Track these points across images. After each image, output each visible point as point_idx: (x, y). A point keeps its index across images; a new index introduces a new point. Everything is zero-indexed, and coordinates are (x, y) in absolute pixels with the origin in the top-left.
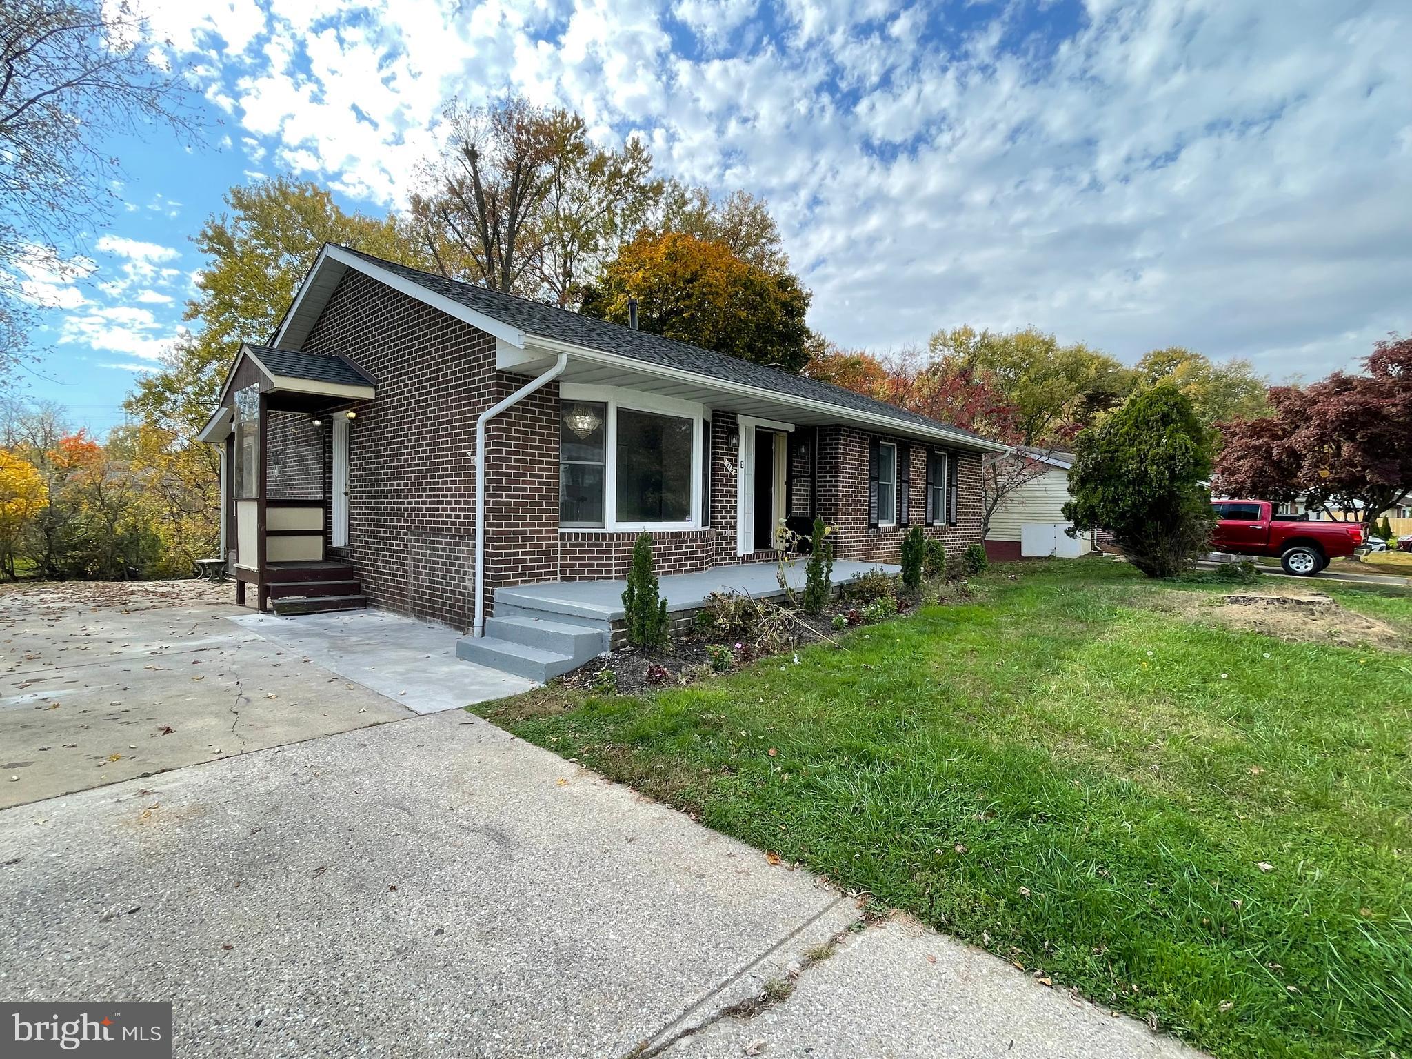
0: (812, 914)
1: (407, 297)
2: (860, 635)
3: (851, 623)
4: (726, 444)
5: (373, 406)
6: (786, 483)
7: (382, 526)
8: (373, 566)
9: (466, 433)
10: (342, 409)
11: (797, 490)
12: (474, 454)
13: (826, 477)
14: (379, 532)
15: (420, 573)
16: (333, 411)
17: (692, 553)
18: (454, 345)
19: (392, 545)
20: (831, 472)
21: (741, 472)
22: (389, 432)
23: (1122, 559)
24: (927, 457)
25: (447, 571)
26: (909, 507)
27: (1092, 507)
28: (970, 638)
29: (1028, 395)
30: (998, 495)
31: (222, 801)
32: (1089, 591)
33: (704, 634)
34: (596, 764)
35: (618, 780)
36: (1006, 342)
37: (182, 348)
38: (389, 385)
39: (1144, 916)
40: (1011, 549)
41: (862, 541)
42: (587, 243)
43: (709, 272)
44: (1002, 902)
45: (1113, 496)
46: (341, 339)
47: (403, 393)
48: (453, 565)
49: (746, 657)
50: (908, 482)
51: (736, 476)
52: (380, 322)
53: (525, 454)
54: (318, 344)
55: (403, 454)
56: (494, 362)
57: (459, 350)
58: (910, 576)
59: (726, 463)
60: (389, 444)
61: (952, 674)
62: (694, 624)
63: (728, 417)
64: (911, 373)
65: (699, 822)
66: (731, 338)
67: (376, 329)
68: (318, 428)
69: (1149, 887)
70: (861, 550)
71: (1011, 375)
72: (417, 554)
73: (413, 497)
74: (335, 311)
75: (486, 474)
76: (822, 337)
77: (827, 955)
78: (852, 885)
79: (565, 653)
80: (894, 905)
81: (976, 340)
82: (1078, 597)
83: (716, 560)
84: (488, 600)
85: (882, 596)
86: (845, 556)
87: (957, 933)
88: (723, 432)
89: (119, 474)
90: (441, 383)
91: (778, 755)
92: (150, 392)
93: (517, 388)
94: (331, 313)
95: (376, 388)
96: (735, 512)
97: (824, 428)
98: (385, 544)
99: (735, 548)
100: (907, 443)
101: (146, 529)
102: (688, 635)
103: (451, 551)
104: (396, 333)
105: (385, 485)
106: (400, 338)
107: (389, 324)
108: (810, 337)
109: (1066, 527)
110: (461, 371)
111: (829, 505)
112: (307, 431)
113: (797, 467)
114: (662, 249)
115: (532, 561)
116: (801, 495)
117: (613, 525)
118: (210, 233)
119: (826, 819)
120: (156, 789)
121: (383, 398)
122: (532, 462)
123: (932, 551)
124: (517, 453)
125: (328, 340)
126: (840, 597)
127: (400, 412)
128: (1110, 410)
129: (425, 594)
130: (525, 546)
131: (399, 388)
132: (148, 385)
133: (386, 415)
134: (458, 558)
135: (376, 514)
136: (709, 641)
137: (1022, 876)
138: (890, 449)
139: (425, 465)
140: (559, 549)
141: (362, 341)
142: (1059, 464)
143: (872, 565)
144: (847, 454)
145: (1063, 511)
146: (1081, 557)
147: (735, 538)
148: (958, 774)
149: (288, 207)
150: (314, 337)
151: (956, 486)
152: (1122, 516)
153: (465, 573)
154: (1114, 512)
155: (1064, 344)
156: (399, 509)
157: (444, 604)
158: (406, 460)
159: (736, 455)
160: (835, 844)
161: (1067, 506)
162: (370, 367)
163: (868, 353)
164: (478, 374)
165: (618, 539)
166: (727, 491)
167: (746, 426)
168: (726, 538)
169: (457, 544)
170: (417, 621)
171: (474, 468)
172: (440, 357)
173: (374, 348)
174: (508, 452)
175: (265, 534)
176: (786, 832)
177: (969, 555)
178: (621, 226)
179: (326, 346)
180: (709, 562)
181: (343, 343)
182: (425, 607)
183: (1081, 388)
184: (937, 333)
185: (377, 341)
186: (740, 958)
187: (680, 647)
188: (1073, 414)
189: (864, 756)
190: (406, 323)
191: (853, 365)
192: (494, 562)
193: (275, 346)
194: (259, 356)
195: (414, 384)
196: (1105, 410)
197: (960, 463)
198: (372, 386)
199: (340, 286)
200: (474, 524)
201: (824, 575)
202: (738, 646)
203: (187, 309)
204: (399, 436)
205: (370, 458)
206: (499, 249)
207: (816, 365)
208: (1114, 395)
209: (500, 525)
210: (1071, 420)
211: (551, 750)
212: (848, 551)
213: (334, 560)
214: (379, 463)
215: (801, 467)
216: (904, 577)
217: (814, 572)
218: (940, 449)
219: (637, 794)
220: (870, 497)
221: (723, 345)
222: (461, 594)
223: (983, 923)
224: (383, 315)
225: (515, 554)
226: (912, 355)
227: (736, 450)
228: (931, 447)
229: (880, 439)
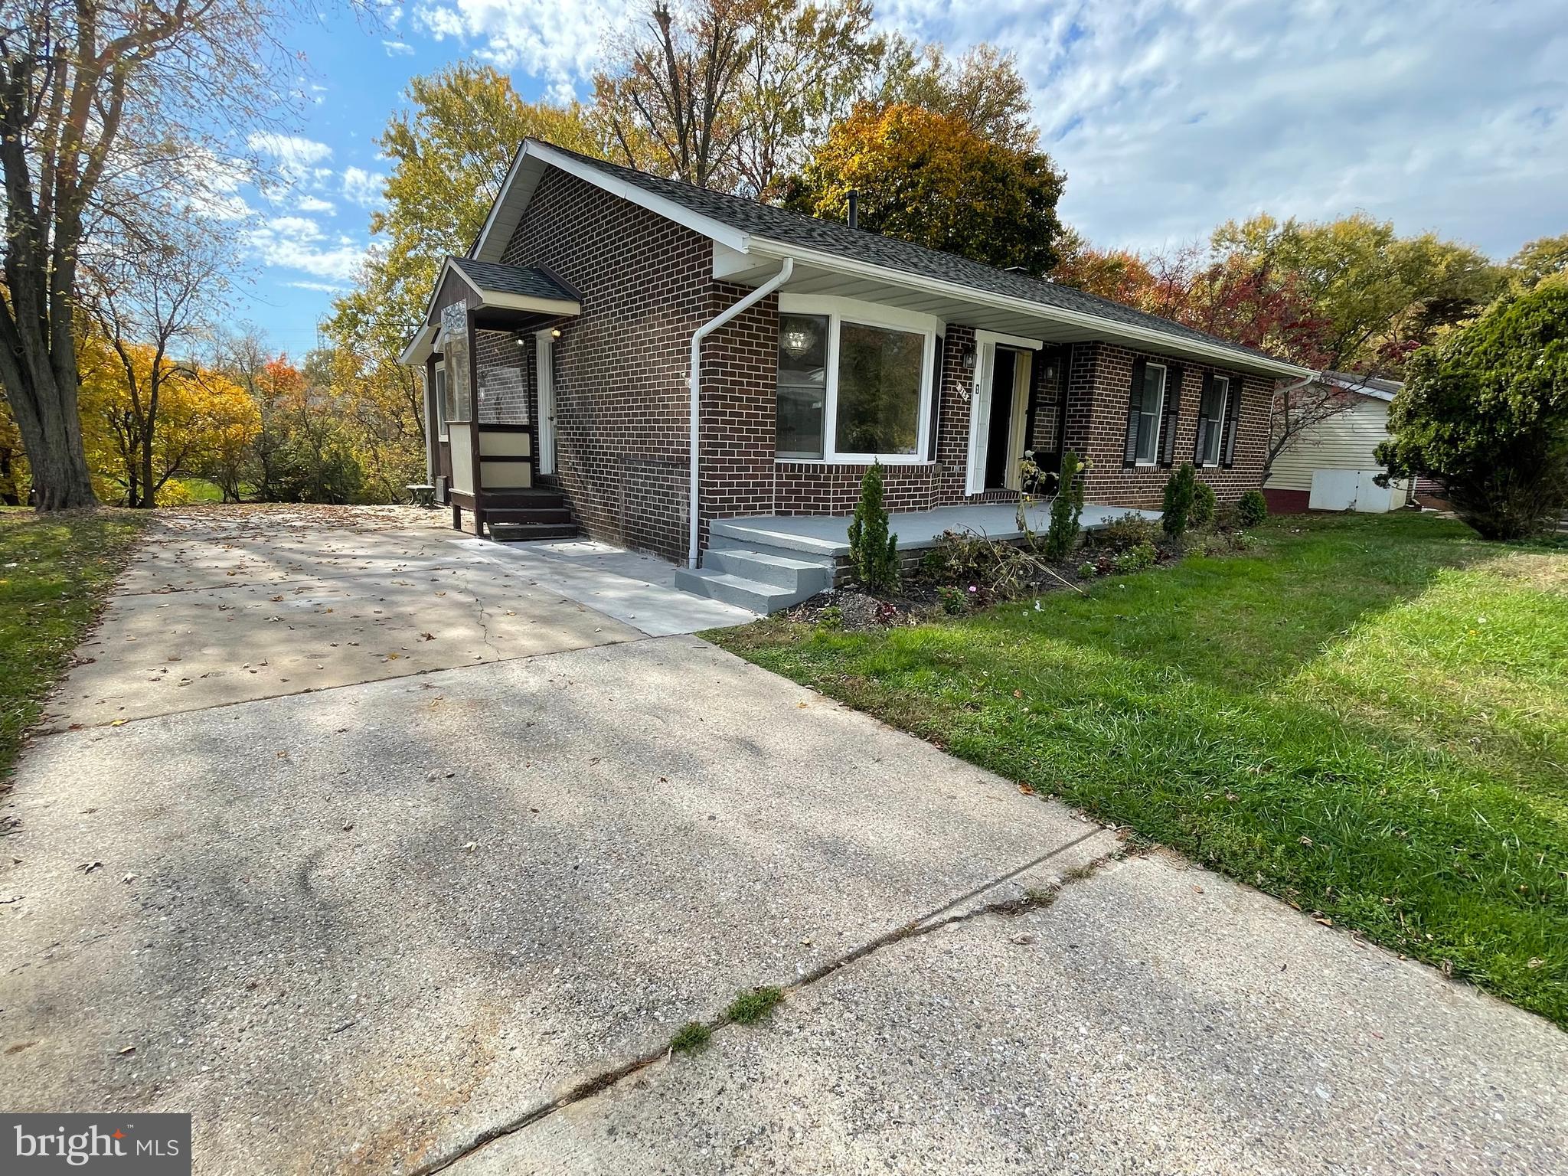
0: (1070, 840)
1: (614, 196)
2: (1111, 585)
3: (1100, 572)
4: (961, 364)
5: (578, 324)
6: (1027, 412)
7: (591, 453)
8: (582, 494)
9: (680, 352)
10: (546, 327)
11: (1039, 421)
12: (688, 375)
13: (1076, 405)
14: (588, 459)
15: (631, 503)
16: (536, 330)
17: (915, 490)
18: (666, 252)
19: (602, 472)
20: (1083, 399)
21: (976, 398)
22: (596, 352)
23: (1450, 515)
24: (1203, 383)
25: (660, 500)
26: (1174, 443)
27: (1417, 449)
28: (1246, 594)
29: (1342, 306)
30: (1287, 432)
31: (494, 698)
32: (1401, 549)
33: (932, 576)
34: (833, 692)
35: (858, 708)
36: (1321, 234)
37: (369, 265)
38: (595, 299)
39: (1448, 876)
40: (1297, 501)
41: (1113, 483)
42: (793, 125)
43: (940, 154)
44: (1280, 848)
45: (1451, 436)
46: (542, 249)
47: (609, 308)
48: (666, 494)
49: (980, 602)
50: (1176, 413)
51: (969, 403)
52: (583, 228)
53: (741, 375)
54: (518, 255)
55: (611, 376)
56: (710, 271)
57: (672, 258)
58: (1173, 524)
59: (959, 387)
60: (597, 365)
61: (1222, 632)
62: (921, 565)
63: (964, 332)
64: (1187, 277)
65: (944, 751)
66: (962, 237)
67: (580, 236)
68: (521, 348)
69: (1456, 852)
70: (1111, 493)
71: (1321, 279)
72: (628, 482)
73: (623, 422)
74: (535, 216)
75: (701, 398)
76: (1075, 233)
77: (1088, 876)
78: (1111, 819)
79: (788, 587)
80: (1156, 841)
81: (1277, 232)
82: (1386, 555)
83: (942, 499)
84: (703, 532)
85: (1138, 545)
86: (1092, 499)
87: (1226, 872)
88: (957, 351)
89: (320, 399)
90: (652, 296)
91: (1024, 695)
92: (345, 314)
93: (736, 301)
94: (530, 219)
95: (582, 303)
96: (966, 445)
97: (1079, 346)
98: (595, 472)
99: (964, 487)
100: (1178, 364)
101: (348, 456)
102: (915, 577)
103: (664, 479)
104: (602, 240)
105: (594, 410)
106: (606, 246)
107: (594, 230)
108: (1060, 234)
109: (1376, 474)
110: (674, 282)
111: (1078, 439)
112: (509, 352)
113: (1042, 392)
114: (884, 126)
115: (747, 492)
116: (1044, 427)
117: (832, 457)
118: (393, 133)
119: (1080, 758)
120: (436, 684)
121: (589, 314)
122: (749, 384)
123: (1198, 497)
124: (733, 374)
125: (528, 250)
126: (1086, 544)
127: (607, 329)
128: (1459, 323)
129: (637, 524)
130: (740, 477)
131: (606, 302)
132: (342, 307)
133: (592, 333)
134: (671, 487)
135: (585, 441)
136: (938, 583)
137: (1304, 828)
138: (1158, 372)
139: (635, 387)
140: (774, 480)
141: (565, 250)
142: (1377, 394)
143: (1127, 511)
144: (1105, 378)
145: (1375, 453)
146: (1390, 512)
147: (964, 475)
148: (1230, 728)
149: (469, 99)
150: (514, 247)
151: (1236, 419)
152: (1459, 461)
153: (678, 503)
154: (1448, 455)
155: (1405, 233)
156: (608, 435)
157: (656, 535)
158: (615, 382)
159: (971, 378)
160: (1093, 782)
161: (1383, 447)
162: (575, 279)
163: (1132, 253)
164: (692, 285)
165: (837, 471)
166: (958, 421)
167: (985, 341)
168: (953, 475)
169: (670, 473)
170: (630, 552)
171: (689, 390)
172: (650, 266)
173: (578, 258)
174: (724, 373)
175: (479, 459)
176: (1038, 766)
177: (1244, 504)
178: (831, 99)
179: (526, 257)
180: (933, 501)
181: (544, 254)
182: (637, 537)
183: (1421, 293)
184: (1223, 225)
185: (581, 249)
186: (999, 868)
187: (908, 587)
188: (1402, 330)
189: (1122, 704)
190: (613, 228)
191: (1111, 269)
192: (709, 493)
193: (475, 258)
194: (466, 270)
195: (622, 298)
196: (1452, 323)
197: (1245, 391)
198: (578, 300)
199: (539, 187)
200: (688, 452)
201: (1071, 518)
202: (973, 589)
203: (373, 222)
204: (608, 356)
205: (577, 380)
206: (695, 137)
207: (1064, 268)
208: (1470, 302)
209: (715, 453)
210: (1399, 337)
211: (786, 676)
212: (1096, 494)
213: (543, 488)
214: (586, 385)
215: (1047, 393)
216: (1164, 524)
217: (1060, 516)
218: (1222, 373)
219: (878, 722)
220: (1127, 430)
221: (952, 247)
222: (674, 524)
223: (1258, 864)
224: (586, 219)
225: (730, 484)
226: (1192, 253)
227: (972, 372)
228: (1208, 368)
229: (1147, 359)
